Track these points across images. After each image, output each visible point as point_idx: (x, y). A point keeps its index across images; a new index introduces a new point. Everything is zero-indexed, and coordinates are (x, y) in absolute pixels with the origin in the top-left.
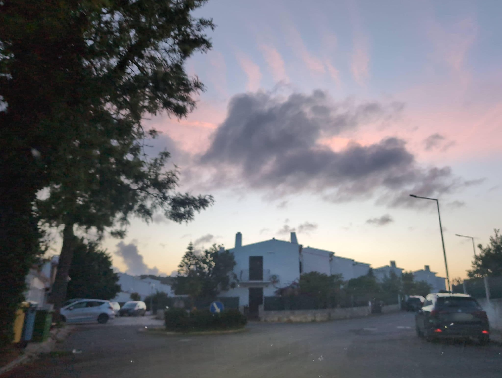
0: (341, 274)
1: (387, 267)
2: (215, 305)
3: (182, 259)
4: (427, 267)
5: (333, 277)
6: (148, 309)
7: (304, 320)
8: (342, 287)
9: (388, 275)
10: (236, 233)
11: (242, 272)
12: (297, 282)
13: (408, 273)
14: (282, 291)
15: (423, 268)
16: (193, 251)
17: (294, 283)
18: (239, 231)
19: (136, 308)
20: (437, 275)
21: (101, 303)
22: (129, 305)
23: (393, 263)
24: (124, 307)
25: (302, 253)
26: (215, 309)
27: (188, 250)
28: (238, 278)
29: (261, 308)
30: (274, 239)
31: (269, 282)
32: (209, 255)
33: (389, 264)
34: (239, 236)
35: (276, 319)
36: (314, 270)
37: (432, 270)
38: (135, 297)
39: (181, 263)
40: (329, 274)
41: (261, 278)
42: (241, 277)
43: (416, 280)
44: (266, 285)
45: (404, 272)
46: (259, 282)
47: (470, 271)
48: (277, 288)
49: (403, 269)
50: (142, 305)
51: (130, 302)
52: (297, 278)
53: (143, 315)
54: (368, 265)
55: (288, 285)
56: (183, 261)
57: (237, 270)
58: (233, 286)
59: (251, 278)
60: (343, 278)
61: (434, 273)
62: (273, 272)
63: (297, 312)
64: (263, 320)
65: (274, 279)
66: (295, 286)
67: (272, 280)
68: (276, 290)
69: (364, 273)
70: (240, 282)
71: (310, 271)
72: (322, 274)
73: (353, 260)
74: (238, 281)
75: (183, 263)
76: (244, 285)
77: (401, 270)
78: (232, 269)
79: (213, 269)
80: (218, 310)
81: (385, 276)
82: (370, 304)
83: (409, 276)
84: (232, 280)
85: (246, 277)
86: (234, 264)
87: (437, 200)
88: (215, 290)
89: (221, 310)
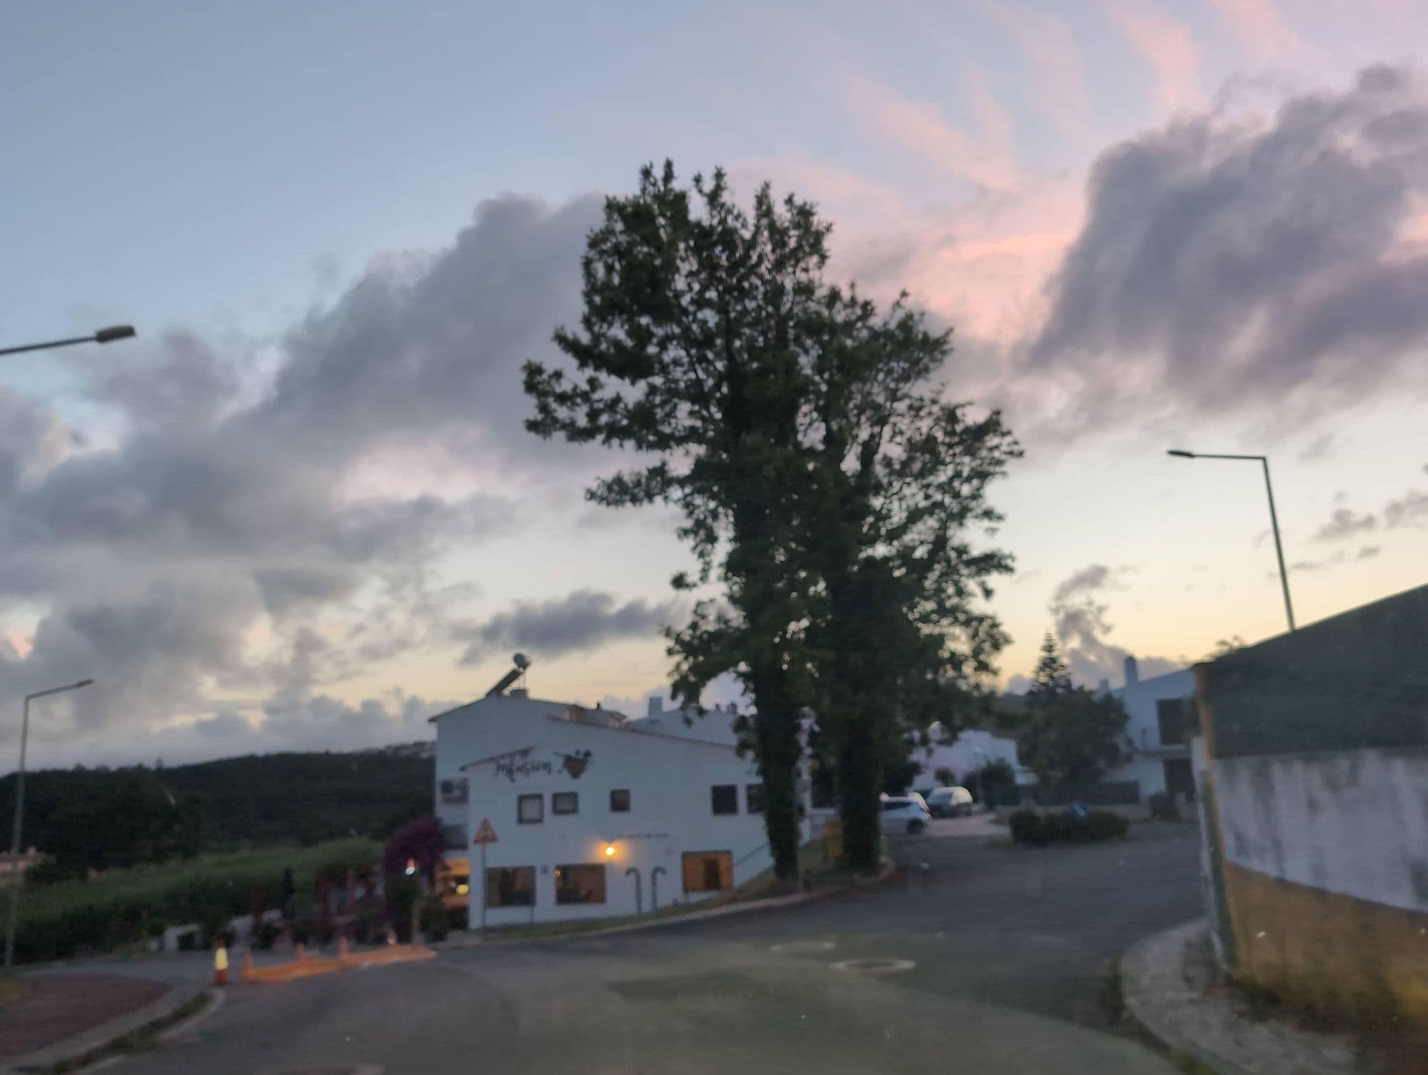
6: (975, 800)
11: (1144, 732)
16: (1055, 654)
19: (953, 802)
22: (938, 797)
24: (931, 800)
27: (1044, 654)
28: (1137, 743)
38: (946, 778)
42: (1142, 741)
50: (962, 795)
51: (940, 790)
53: (969, 814)
57: (1132, 729)
59: (1165, 741)
70: (1141, 750)
74: (1137, 749)
76: (1150, 754)
78: (1123, 730)
85: (1154, 741)
86: (1126, 718)
88: (1094, 768)
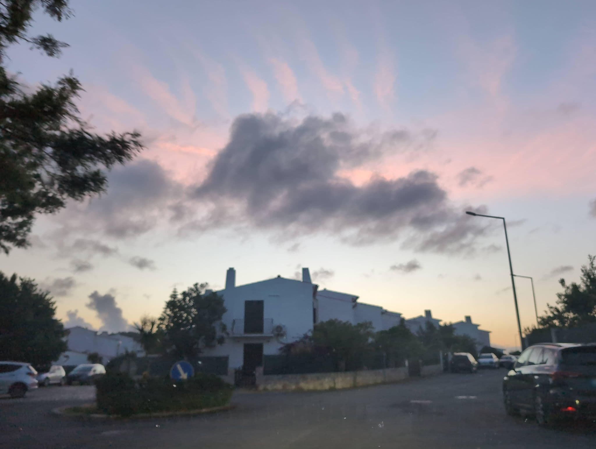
0: (370, 323)
1: (421, 317)
2: (179, 367)
3: (163, 310)
4: (468, 318)
5: (360, 325)
7: (319, 388)
8: (370, 340)
9: (424, 327)
10: (228, 268)
11: (234, 322)
12: (310, 334)
13: (447, 325)
14: (289, 347)
15: (464, 320)
17: (306, 337)
18: (231, 267)
19: (91, 374)
20: (480, 328)
21: (19, 367)
23: (428, 313)
25: (317, 297)
26: (179, 374)
27: (171, 299)
28: (229, 330)
29: (259, 371)
30: (279, 276)
31: (272, 335)
32: (188, 298)
33: (423, 314)
34: (231, 274)
35: (279, 386)
36: (333, 317)
37: (474, 321)
38: (94, 358)
39: (162, 315)
40: (354, 323)
41: (260, 330)
42: (232, 329)
43: (458, 333)
44: (268, 339)
45: (442, 324)
46: (259, 335)
47: (543, 318)
48: (281, 343)
49: (440, 321)
50: (99, 369)
51: (84, 365)
52: (310, 330)
54: (398, 315)
55: (298, 339)
56: (165, 312)
57: (226, 319)
58: (221, 341)
59: (247, 330)
60: (373, 328)
61: (477, 326)
62: (276, 323)
63: (310, 376)
64: (261, 388)
65: (279, 331)
66: (307, 341)
67: (276, 333)
68: (280, 346)
69: (395, 323)
70: (231, 335)
71: (328, 320)
72: (345, 324)
73: (381, 308)
74: (228, 334)
75: (165, 315)
76: (236, 339)
77: (438, 321)
78: (220, 318)
79: (193, 318)
80: (184, 376)
81: (421, 328)
82: (407, 363)
83: (449, 329)
84: (219, 333)
85: (240, 329)
86: (224, 310)
87: (503, 219)
88: (195, 346)
89: (189, 376)
